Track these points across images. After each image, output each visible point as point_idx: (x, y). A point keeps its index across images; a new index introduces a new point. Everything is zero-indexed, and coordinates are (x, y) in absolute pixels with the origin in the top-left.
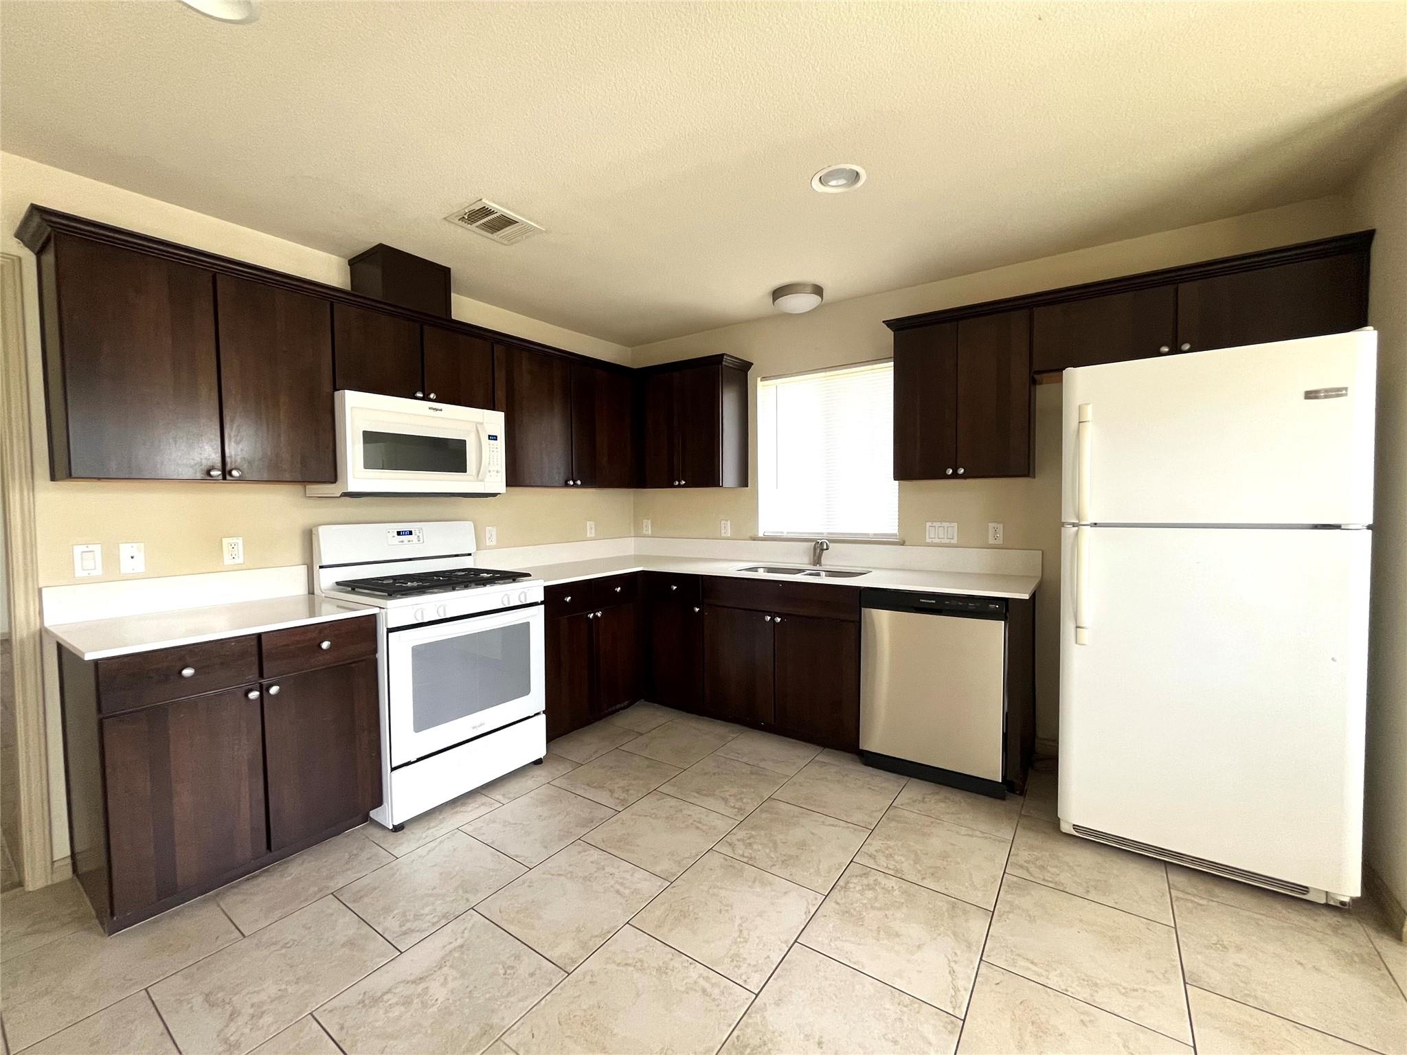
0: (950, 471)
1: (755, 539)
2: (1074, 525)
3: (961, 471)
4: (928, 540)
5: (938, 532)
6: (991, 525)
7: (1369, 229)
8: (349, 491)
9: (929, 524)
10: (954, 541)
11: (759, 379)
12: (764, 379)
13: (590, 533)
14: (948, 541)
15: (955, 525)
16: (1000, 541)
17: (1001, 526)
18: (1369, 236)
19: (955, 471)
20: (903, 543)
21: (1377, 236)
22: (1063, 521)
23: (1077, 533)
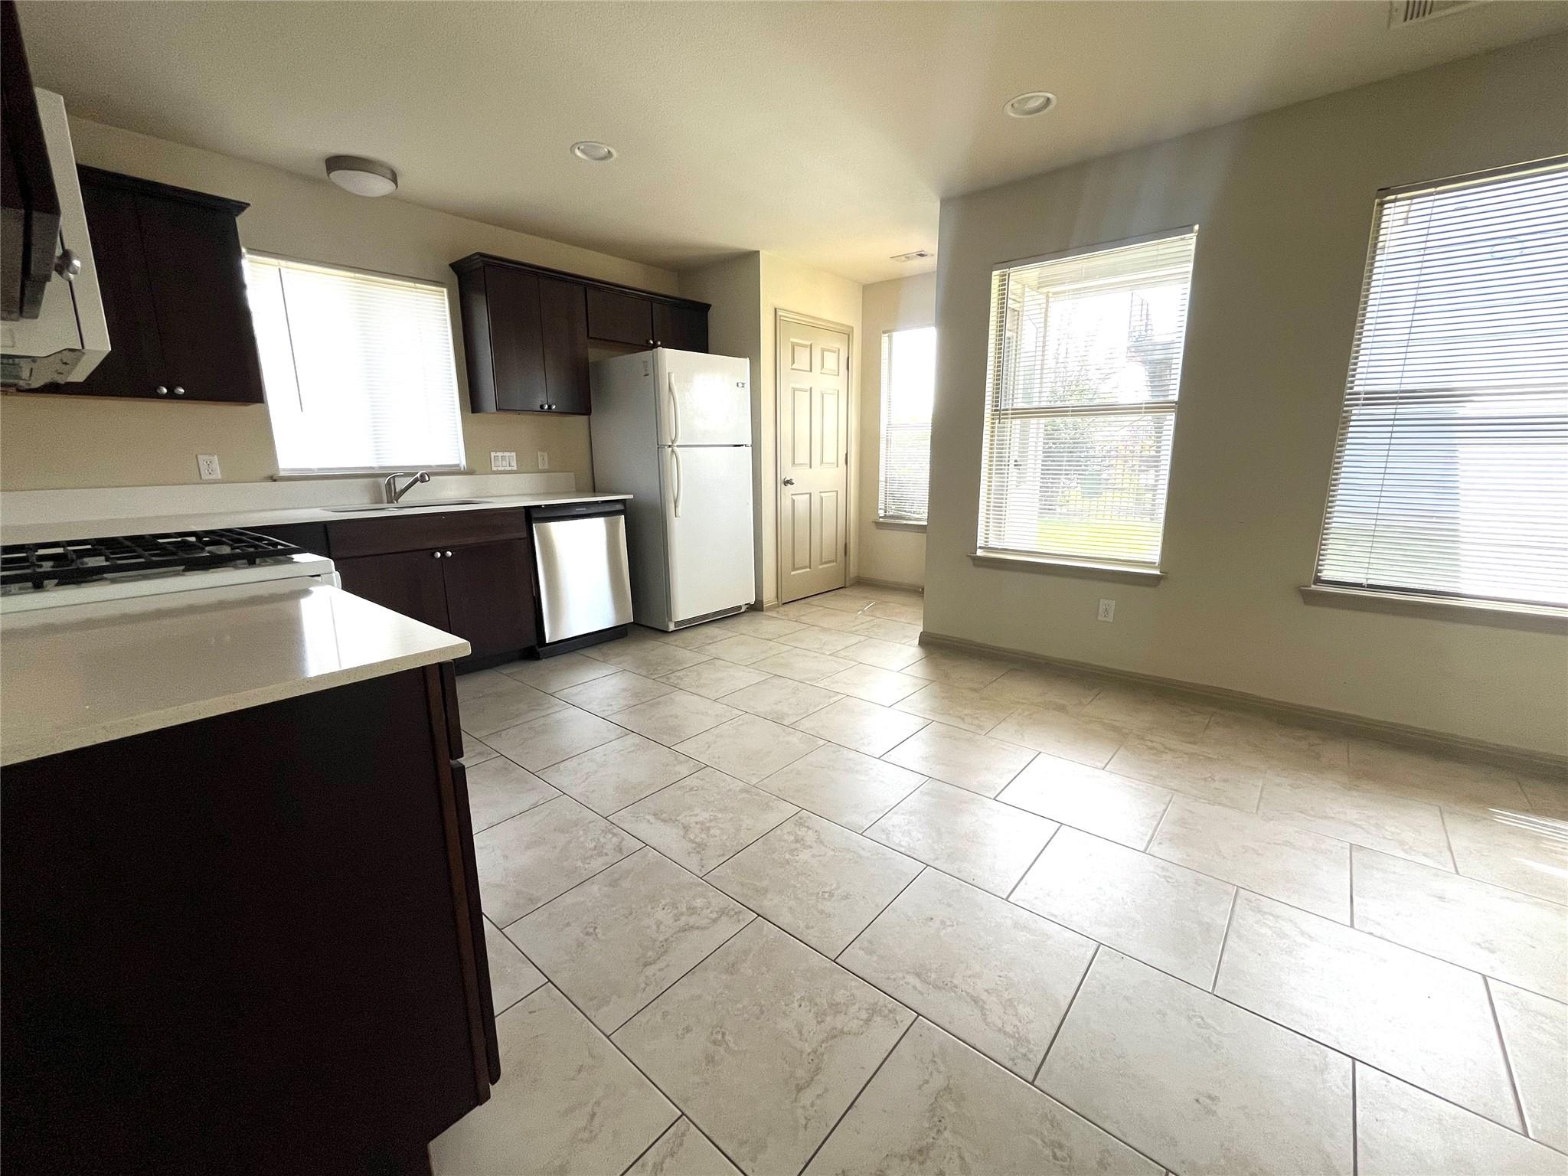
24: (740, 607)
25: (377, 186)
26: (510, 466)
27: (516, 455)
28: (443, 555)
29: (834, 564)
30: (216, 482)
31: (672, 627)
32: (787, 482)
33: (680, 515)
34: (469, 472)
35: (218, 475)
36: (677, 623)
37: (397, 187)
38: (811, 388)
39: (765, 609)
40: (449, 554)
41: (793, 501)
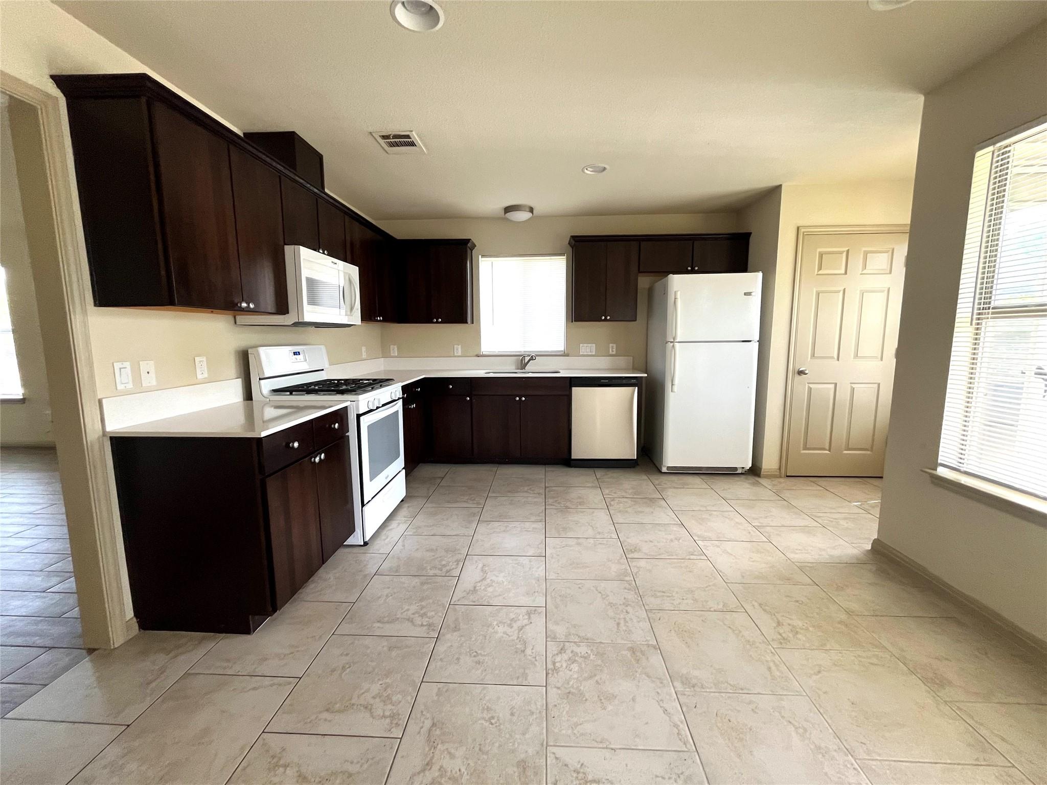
0: (603, 318)
1: (478, 356)
2: (671, 342)
3: (609, 318)
4: (581, 353)
5: (585, 348)
6: (611, 345)
7: (749, 232)
8: (305, 321)
9: (581, 345)
10: (594, 353)
11: (480, 256)
12: (483, 256)
13: (364, 356)
14: (590, 354)
15: (594, 345)
16: (614, 353)
17: (615, 345)
18: (749, 234)
19: (606, 318)
20: (568, 355)
21: (752, 235)
22: (667, 340)
23: (673, 346)
24: (736, 469)
25: (523, 216)
26: (591, 352)
27: (596, 346)
28: (520, 399)
29: (869, 452)
30: (459, 356)
31: (664, 470)
32: (801, 373)
33: (676, 391)
34: (565, 355)
35: (460, 354)
36: (668, 468)
37: (533, 214)
38: (844, 290)
39: (762, 476)
40: (524, 399)
41: (810, 389)
